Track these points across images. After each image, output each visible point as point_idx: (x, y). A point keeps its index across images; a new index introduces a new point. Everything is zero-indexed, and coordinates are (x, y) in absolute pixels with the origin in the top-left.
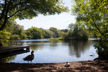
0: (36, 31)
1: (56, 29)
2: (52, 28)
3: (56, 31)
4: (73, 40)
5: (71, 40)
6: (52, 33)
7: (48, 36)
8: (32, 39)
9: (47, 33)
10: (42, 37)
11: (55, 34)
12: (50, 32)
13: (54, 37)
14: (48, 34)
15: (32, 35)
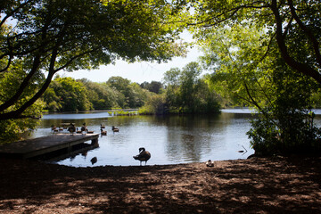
0: (71, 90)
1: (127, 82)
2: (117, 78)
3: (129, 89)
4: (180, 114)
5: (174, 114)
6: (114, 93)
7: (104, 103)
8: (60, 111)
9: (100, 94)
10: (86, 105)
11: (123, 97)
12: (110, 90)
13: (121, 105)
14: (105, 98)
15: (58, 102)
